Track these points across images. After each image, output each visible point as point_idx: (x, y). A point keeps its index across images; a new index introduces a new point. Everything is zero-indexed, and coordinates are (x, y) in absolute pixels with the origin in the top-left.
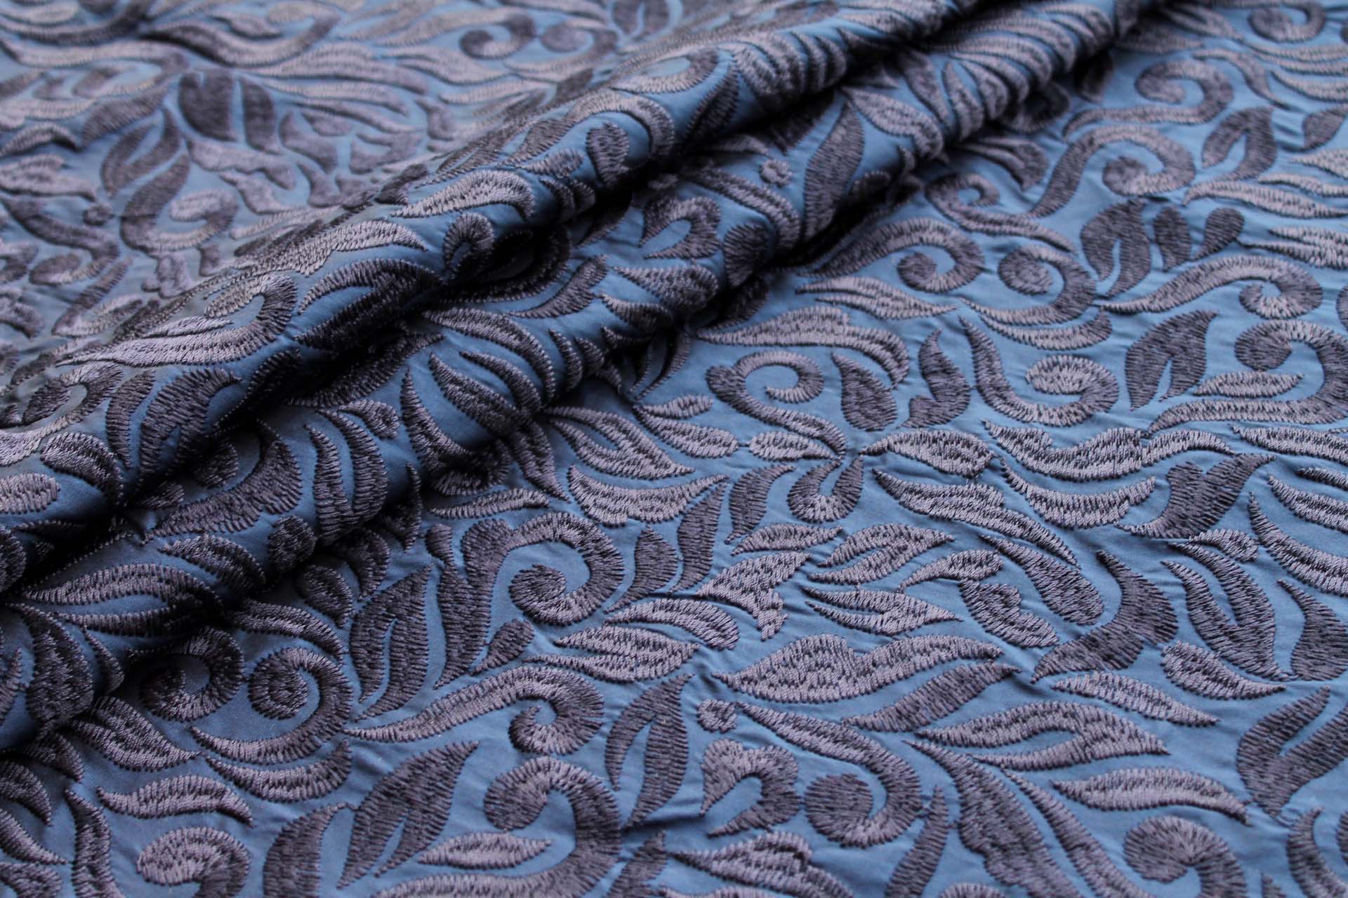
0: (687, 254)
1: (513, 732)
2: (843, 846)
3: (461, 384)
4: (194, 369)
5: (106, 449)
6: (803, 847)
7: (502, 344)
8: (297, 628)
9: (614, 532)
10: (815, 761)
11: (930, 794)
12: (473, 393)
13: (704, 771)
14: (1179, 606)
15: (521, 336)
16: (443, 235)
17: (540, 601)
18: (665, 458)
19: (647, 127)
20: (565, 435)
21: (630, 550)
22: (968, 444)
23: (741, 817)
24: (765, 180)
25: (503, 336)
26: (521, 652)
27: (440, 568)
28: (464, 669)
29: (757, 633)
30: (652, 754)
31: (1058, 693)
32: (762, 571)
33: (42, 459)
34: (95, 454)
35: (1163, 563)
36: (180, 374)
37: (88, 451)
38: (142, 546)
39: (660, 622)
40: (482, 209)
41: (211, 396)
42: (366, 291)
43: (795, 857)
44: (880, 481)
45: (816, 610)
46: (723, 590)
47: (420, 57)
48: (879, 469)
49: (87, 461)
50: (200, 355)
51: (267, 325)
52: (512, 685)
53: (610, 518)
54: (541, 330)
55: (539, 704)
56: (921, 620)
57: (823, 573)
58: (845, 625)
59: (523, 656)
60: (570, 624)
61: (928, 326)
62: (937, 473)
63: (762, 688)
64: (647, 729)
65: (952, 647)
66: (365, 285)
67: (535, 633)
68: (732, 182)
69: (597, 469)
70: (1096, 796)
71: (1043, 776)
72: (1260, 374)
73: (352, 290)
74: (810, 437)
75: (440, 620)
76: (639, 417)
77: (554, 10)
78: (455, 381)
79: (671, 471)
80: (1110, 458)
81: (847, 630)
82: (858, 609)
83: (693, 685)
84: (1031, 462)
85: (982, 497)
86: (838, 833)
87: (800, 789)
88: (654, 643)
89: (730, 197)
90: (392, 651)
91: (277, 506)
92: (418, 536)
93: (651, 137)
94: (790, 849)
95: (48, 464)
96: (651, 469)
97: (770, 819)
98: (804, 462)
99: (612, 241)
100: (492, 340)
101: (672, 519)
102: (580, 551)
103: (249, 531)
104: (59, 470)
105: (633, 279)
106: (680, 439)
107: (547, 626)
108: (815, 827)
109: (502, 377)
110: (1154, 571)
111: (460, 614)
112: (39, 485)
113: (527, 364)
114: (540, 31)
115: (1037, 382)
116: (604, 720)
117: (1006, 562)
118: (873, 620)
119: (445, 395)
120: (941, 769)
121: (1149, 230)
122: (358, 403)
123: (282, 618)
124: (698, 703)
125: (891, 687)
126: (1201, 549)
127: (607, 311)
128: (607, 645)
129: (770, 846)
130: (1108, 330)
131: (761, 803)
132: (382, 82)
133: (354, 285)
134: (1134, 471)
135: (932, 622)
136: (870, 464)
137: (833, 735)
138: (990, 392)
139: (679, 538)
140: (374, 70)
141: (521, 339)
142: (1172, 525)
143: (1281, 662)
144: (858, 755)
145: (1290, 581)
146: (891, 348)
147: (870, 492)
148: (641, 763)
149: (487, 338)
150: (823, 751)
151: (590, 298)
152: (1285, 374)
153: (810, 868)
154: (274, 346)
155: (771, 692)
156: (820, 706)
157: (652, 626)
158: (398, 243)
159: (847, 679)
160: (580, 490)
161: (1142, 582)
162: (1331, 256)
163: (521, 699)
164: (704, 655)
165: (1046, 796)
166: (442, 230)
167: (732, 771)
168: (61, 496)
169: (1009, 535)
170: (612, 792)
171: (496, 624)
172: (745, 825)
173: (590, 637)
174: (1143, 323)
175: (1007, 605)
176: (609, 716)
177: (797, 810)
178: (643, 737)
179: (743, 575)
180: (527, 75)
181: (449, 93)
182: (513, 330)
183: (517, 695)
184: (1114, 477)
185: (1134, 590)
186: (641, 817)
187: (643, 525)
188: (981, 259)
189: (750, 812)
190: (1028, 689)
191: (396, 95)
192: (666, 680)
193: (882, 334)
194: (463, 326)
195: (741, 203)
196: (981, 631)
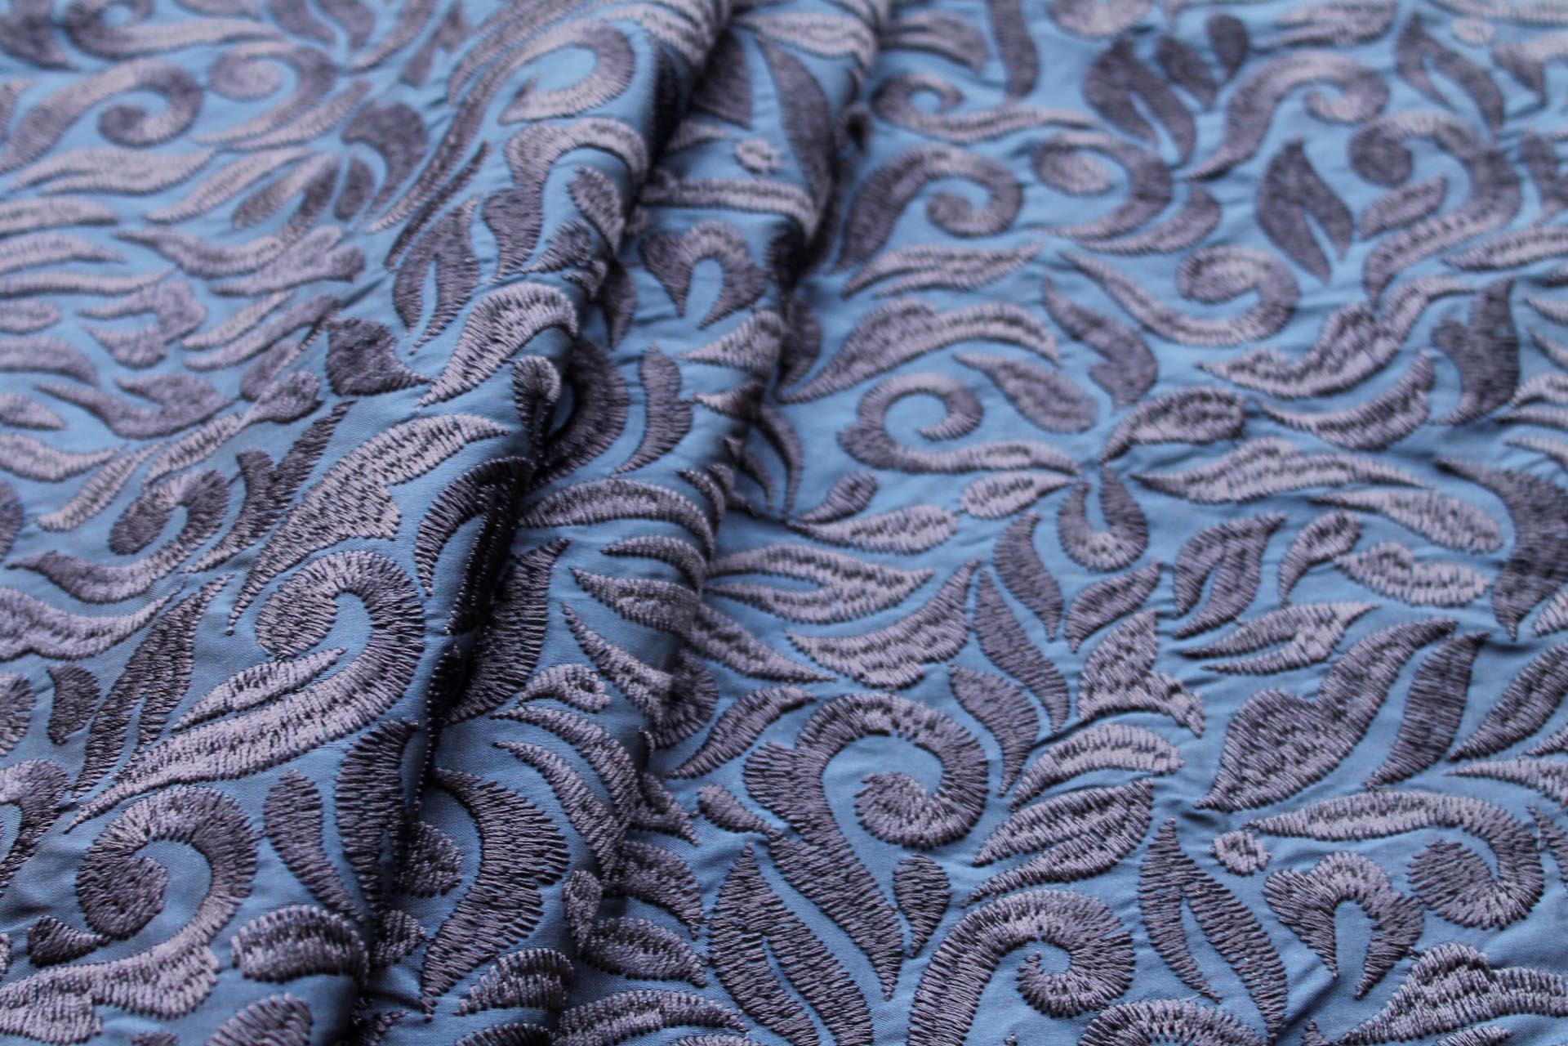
0: (739, 301)
1: (1033, 1000)
2: (1502, 928)
3: (631, 593)
4: (354, 739)
5: (325, 913)
6: (1472, 954)
7: (637, 516)
8: (652, 1017)
9: (916, 691)
10: (1388, 846)
11: (1529, 819)
12: (651, 597)
13: (1287, 925)
15: (653, 496)
16: (512, 403)
17: (910, 822)
18: (890, 572)
19: (620, 156)
20: (738, 597)
21: (952, 705)
22: (1205, 398)
23: (1370, 956)
24: (754, 171)
25: (630, 506)
26: (947, 897)
27: (761, 843)
28: (899, 954)
29: (1185, 732)
30: (1218, 937)
31: (1545, 638)
32: (1123, 654)
33: (247, 976)
34: (317, 929)
35: (1508, 444)
36: (342, 756)
37: (305, 932)
38: (428, 1021)
39: (1077, 773)
40: (529, 346)
41: (398, 766)
42: (477, 524)
43: (1470, 969)
44: (1149, 485)
45: (1221, 671)
46: (1103, 699)
47: (63, 173)
48: (1136, 470)
49: (311, 945)
50: (346, 716)
51: (399, 631)
52: (975, 942)
53: (899, 677)
54: (668, 475)
55: (1032, 950)
56: (1337, 625)
57: (1184, 623)
58: (1266, 673)
59: (955, 900)
60: (968, 831)
61: (1031, 277)
62: (1198, 448)
63: (1251, 792)
64: (1184, 908)
65: (1399, 641)
66: (473, 515)
67: (939, 863)
68: (721, 189)
69: (819, 622)
73: (463, 529)
74: (1022, 468)
75: (815, 910)
76: (806, 534)
77: (195, 44)
78: (626, 592)
79: (911, 583)
80: (1359, 346)
81: (1272, 678)
82: (1261, 647)
83: (1182, 830)
84: (1283, 389)
85: (1271, 453)
86: (1487, 916)
87: (1403, 888)
88: (1097, 803)
89: (733, 208)
90: (792, 981)
91: (550, 870)
92: (691, 817)
93: (628, 166)
94: (1460, 962)
95: (264, 977)
96: (885, 593)
97: (1405, 941)
98: (1044, 501)
99: (644, 322)
100: (623, 517)
101: (965, 642)
102: (900, 735)
103: (543, 920)
104: (284, 977)
105: (714, 362)
106: (882, 539)
107: (943, 849)
108: (1457, 923)
109: (665, 560)
110: (1503, 457)
111: (833, 888)
112: (277, 1015)
113: (679, 528)
114: (202, 80)
116: (1128, 926)
117: (1360, 517)
118: (1290, 652)
119: (624, 616)
120: (1511, 785)
121: (1156, 69)
122: (537, 681)
123: (617, 1015)
124: (1208, 849)
125: (1377, 719)
127: (714, 415)
128: (1042, 832)
130: (1213, 204)
131: (1379, 928)
132: (41, 228)
133: (462, 521)
134: (1394, 354)
136: (1123, 469)
137: (1373, 807)
138: (1164, 329)
139: (994, 662)
140: (17, 214)
141: (655, 499)
142: (1482, 396)
144: (1420, 816)
146: (1014, 321)
147: (1151, 504)
148: (1215, 956)
149: (616, 517)
150: (1383, 831)
151: (687, 406)
153: (1498, 972)
154: (428, 654)
155: (1264, 791)
156: (1325, 781)
157: (1073, 783)
158: (473, 439)
159: (1325, 733)
160: (829, 659)
161: (1509, 475)
162: (1356, 29)
163: (1002, 954)
164: (1162, 788)
166: (507, 398)
167: (1317, 908)
168: (316, 1015)
169: (1337, 485)
170: (1220, 1008)
171: (884, 878)
172: (1387, 963)
173: (1013, 834)
174: (1244, 180)
175: (1403, 565)
176: (1130, 919)
177: (1421, 914)
178: (1189, 923)
179: (1108, 669)
180: (249, 144)
181: (158, 207)
182: (637, 493)
183: (995, 950)
184: (1380, 368)
185: (1507, 487)
186: (1279, 1019)
187: (944, 666)
188: (1008, 173)
189: (1374, 944)
190: (1512, 649)
191: (82, 241)
192: (1148, 840)
193: (990, 308)
194: (578, 513)
195: (750, 210)
196: (1407, 608)
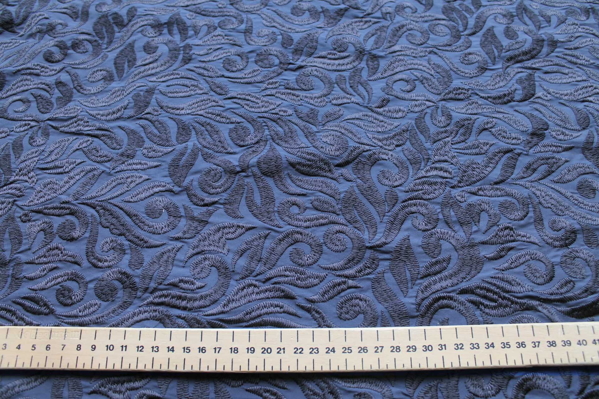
14: (143, 135)
70: (135, 199)
71: (119, 199)
72: (151, 56)
115: (90, 80)
126: (146, 116)
129: (51, 249)
135: (78, 164)
143: (174, 141)
145: (171, 116)
152: (158, 53)
165: (122, 205)
